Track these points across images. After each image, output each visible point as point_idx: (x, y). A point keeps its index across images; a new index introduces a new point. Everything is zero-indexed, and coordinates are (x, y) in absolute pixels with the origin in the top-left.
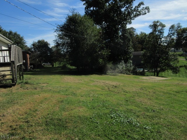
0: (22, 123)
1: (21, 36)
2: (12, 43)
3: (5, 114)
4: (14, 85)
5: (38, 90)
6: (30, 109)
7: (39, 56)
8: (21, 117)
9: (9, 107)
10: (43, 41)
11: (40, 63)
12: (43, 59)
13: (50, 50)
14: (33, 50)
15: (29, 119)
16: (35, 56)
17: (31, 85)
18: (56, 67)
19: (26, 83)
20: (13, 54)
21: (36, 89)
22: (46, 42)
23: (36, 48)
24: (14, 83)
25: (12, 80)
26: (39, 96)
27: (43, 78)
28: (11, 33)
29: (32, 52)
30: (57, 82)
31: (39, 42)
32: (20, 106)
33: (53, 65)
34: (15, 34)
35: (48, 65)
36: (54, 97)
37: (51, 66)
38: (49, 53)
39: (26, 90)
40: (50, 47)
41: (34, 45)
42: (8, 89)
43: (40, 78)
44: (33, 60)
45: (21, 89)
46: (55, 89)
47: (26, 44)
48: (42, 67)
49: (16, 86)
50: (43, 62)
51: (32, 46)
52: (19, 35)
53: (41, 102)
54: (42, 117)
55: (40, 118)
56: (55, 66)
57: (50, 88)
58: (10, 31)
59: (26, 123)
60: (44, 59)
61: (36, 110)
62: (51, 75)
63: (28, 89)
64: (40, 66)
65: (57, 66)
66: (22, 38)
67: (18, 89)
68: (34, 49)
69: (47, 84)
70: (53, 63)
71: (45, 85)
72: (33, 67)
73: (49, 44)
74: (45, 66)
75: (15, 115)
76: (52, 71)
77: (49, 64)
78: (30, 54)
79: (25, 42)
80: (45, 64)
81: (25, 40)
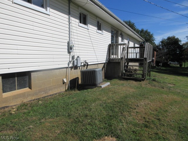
0: (153, 119)
1: (151, 33)
2: (143, 40)
3: (139, 105)
4: (143, 80)
5: (165, 89)
6: (160, 108)
7: (167, 54)
8: (152, 112)
9: (141, 100)
10: (174, 37)
11: (166, 61)
12: (170, 57)
13: (181, 47)
14: (160, 47)
15: (160, 117)
16: (162, 53)
17: (158, 83)
18: (184, 68)
19: (154, 80)
20: (146, 51)
21: (163, 88)
22: (177, 39)
23: (165, 45)
24: (144, 79)
25: (142, 75)
26: (168, 96)
27: (169, 78)
28: (142, 31)
29: (160, 49)
30: (186, 85)
31: (169, 38)
32: (150, 101)
33: (181, 65)
34: (146, 31)
35: (175, 64)
36: (185, 102)
37: (179, 66)
38: (178, 51)
39: (154, 87)
40: (181, 44)
41: (162, 42)
42: (138, 82)
43: (165, 77)
44: (160, 57)
45: (149, 85)
46: (184, 93)
47: (155, 42)
48: (168, 66)
49: (144, 81)
50: (170, 61)
51: (160, 43)
52: (150, 33)
53: (171, 104)
54: (174, 120)
55: (171, 121)
56: (183, 66)
57: (179, 91)
58: (142, 30)
59: (158, 121)
60: (172, 57)
61: (166, 111)
62: (178, 76)
63: (155, 87)
64: (166, 65)
65: (186, 67)
66: (152, 35)
67: (147, 84)
68: (163, 47)
69: (174, 85)
70: (182, 63)
71: (172, 86)
72: (161, 65)
73: (181, 41)
74: (171, 65)
75: (147, 109)
76: (180, 72)
77: (177, 63)
78: (157, 51)
79: (153, 39)
80: (172, 63)
81: (154, 37)
